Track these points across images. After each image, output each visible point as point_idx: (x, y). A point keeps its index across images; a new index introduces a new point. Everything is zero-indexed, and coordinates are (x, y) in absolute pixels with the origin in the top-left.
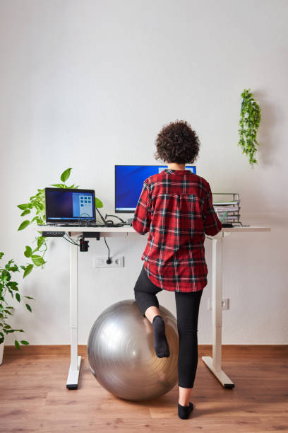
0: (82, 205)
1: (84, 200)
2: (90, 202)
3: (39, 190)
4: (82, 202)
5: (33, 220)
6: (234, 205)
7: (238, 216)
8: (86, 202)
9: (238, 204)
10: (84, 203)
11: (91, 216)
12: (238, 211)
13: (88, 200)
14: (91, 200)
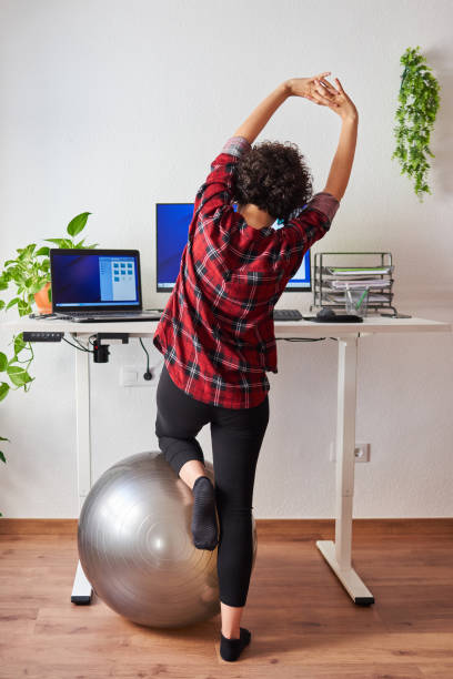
0: (117, 279)
1: (120, 269)
2: (130, 273)
3: (18, 251)
4: (117, 273)
5: (10, 305)
6: (382, 275)
7: (390, 295)
8: (123, 273)
9: (390, 273)
10: (120, 276)
11: (134, 298)
12: (390, 287)
13: (126, 269)
14: (133, 269)
